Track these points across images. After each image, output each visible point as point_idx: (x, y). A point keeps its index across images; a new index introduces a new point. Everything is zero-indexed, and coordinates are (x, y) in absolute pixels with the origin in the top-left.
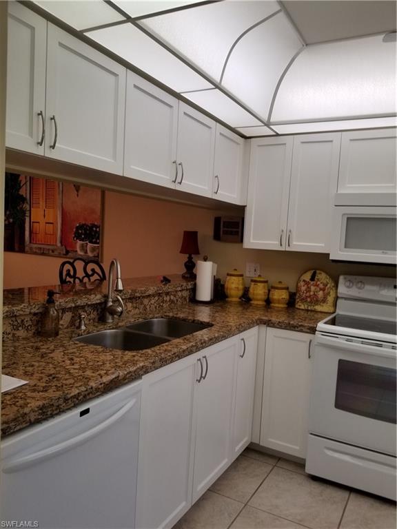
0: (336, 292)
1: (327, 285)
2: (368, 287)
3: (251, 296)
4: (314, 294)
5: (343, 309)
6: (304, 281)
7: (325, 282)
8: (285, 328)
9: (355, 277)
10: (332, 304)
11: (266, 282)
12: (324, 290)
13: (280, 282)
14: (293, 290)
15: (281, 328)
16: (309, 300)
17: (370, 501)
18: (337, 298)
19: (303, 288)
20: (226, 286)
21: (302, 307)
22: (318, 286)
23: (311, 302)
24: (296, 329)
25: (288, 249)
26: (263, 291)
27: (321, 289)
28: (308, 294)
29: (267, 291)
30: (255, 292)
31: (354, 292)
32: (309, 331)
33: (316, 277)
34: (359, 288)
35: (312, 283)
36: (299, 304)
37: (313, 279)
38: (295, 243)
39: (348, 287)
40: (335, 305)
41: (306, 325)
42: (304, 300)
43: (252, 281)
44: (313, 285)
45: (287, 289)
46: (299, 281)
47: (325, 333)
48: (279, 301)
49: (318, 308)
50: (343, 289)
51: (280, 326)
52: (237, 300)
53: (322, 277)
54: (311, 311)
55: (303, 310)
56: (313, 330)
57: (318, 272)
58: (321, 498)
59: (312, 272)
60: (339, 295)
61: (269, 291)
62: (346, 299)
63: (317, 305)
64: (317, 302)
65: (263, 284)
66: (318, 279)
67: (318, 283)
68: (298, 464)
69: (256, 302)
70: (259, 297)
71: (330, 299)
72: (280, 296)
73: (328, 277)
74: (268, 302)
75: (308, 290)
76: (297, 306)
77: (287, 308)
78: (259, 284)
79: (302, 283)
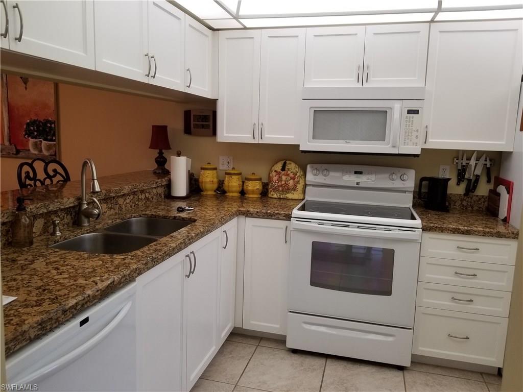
0: (305, 180)
1: (296, 175)
2: (332, 174)
3: (226, 189)
4: (286, 183)
5: (312, 195)
6: (276, 171)
7: (294, 171)
8: (263, 217)
9: (320, 165)
10: (301, 191)
11: (240, 174)
12: (294, 179)
13: (253, 174)
14: (265, 181)
15: (259, 217)
16: (281, 189)
17: (344, 364)
18: (305, 185)
19: (275, 178)
20: (200, 180)
21: (275, 196)
22: (288, 175)
23: (283, 191)
24: (273, 217)
25: (261, 142)
26: (238, 183)
27: (291, 178)
28: (280, 184)
29: (241, 183)
30: (230, 184)
31: (320, 179)
32: (284, 218)
33: (287, 167)
34: (325, 175)
35: (283, 172)
36: (272, 193)
37: (283, 169)
38: (266, 136)
39: (315, 175)
40: (304, 192)
41: (282, 212)
42: (276, 190)
43: (227, 174)
44: (284, 175)
45: (260, 179)
46: (270, 171)
47: (299, 219)
48: (253, 192)
49: (290, 196)
50: (310, 177)
51: (258, 215)
52: (213, 193)
53: (292, 167)
54: (284, 199)
55: (276, 198)
56: (288, 217)
57: (288, 162)
58: (302, 368)
59: (283, 162)
60: (307, 183)
61: (243, 182)
62: (313, 186)
63: (288, 193)
64: (288, 190)
65: (237, 177)
66: (288, 169)
67: (289, 172)
68: (279, 341)
69: (231, 194)
70: (234, 189)
71: (300, 187)
72: (254, 186)
73: (298, 167)
74: (243, 193)
75: (280, 179)
76: (270, 195)
77: (261, 198)
78: (233, 177)
79: (274, 174)
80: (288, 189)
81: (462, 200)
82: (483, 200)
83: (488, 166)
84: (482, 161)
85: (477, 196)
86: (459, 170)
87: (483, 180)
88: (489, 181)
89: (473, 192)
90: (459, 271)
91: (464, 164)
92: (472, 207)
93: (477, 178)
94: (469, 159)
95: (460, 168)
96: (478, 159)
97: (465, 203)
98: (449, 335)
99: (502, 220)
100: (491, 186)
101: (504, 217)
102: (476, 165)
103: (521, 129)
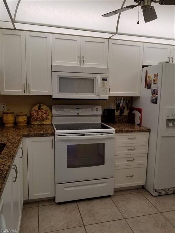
0: (52, 114)
1: (47, 111)
2: (65, 110)
3: (5, 122)
4: (41, 116)
5: (56, 121)
6: (35, 110)
7: (46, 109)
9: (59, 106)
10: (50, 120)
11: (13, 113)
12: (46, 113)
13: (21, 112)
14: (28, 116)
15: (36, 136)
16: (39, 119)
19: (35, 114)
21: (36, 123)
22: (42, 112)
24: (45, 136)
27: (44, 113)
28: (38, 117)
29: (14, 118)
30: (8, 119)
31: (60, 113)
33: (41, 108)
34: (62, 111)
35: (40, 110)
36: (34, 122)
37: (39, 108)
38: (32, 91)
39: (57, 111)
40: (52, 120)
42: (36, 120)
43: (4, 113)
44: (40, 112)
45: (26, 115)
46: (31, 110)
48: (23, 123)
49: (44, 123)
50: (54, 112)
53: (44, 107)
54: (42, 125)
55: (36, 125)
56: (53, 134)
57: (41, 105)
59: (39, 105)
60: (53, 115)
62: (56, 116)
63: (43, 121)
67: (43, 110)
69: (9, 125)
70: (11, 122)
71: (49, 117)
72: (22, 119)
73: (47, 107)
74: (16, 124)
75: (38, 114)
76: (32, 123)
77: (26, 126)
78: (9, 115)
79: (34, 111)
80: (43, 119)
81: (119, 118)
82: (126, 117)
83: (128, 103)
84: (125, 101)
85: (124, 115)
86: (117, 105)
87: (126, 109)
88: (128, 109)
90: (129, 148)
91: (119, 102)
92: (122, 120)
93: (124, 108)
94: (121, 100)
98: (126, 176)
99: (138, 125)
100: (128, 111)
101: (139, 123)
102: (123, 102)
103: (145, 87)
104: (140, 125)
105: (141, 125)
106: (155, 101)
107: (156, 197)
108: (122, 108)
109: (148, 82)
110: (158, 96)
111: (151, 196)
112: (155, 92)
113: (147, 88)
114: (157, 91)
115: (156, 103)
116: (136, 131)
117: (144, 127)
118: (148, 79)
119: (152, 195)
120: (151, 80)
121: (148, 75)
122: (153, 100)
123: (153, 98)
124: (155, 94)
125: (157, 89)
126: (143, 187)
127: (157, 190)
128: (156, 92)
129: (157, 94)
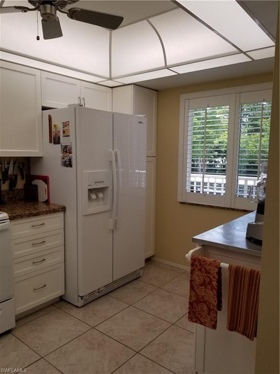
81: (8, 194)
82: (21, 192)
83: (21, 167)
84: (17, 164)
85: (17, 189)
86: (3, 172)
87: (19, 177)
88: (23, 178)
89: (15, 187)
90: (35, 242)
91: (6, 167)
92: (16, 198)
93: (16, 176)
94: (9, 163)
95: (3, 170)
96: (14, 164)
97: (10, 196)
98: (34, 289)
99: (44, 202)
100: (24, 182)
101: (45, 200)
102: (14, 167)
103: (51, 142)
104: (47, 202)
105: (49, 203)
106: (68, 164)
107: (83, 308)
108: (13, 177)
109: (55, 134)
110: (73, 155)
111: (75, 309)
112: (66, 150)
113: (54, 144)
114: (71, 148)
115: (71, 166)
116: (44, 212)
117: (54, 205)
118: (53, 130)
119: (77, 307)
120: (59, 131)
121: (53, 123)
122: (66, 162)
123: (66, 158)
124: (67, 152)
125: (69, 144)
126: (61, 299)
127: (83, 296)
128: (69, 150)
129: (70, 153)
